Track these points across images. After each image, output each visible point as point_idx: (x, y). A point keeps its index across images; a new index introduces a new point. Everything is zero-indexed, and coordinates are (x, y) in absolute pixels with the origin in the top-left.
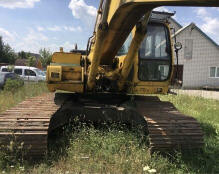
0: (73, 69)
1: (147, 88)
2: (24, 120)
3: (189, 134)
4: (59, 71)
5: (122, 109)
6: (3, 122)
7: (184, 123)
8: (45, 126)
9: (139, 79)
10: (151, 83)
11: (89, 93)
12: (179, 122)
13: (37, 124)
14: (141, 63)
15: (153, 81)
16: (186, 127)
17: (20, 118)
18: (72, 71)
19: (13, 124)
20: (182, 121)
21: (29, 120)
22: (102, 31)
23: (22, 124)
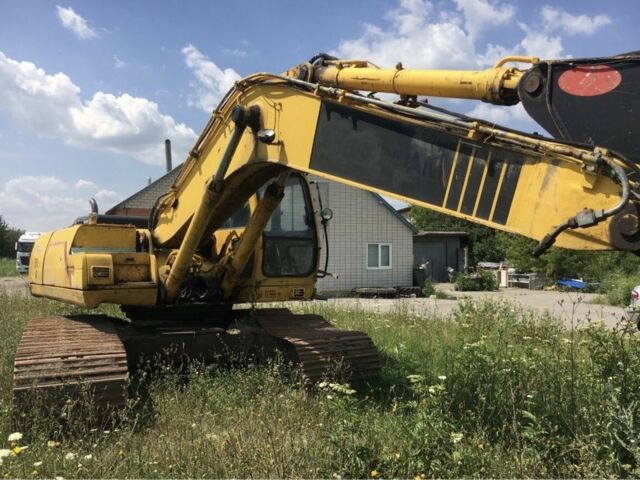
0: (132, 260)
1: (277, 290)
2: (74, 358)
3: (358, 356)
4: (108, 264)
5: (236, 332)
6: (36, 364)
7: (351, 341)
8: (121, 365)
9: (264, 273)
10: (285, 280)
11: (168, 306)
12: (342, 339)
13: (103, 363)
14: (268, 245)
15: (288, 276)
16: (353, 345)
17: (67, 357)
18: (131, 263)
19: (58, 366)
20: (346, 338)
21: (85, 358)
22: (215, 194)
23: (76, 365)
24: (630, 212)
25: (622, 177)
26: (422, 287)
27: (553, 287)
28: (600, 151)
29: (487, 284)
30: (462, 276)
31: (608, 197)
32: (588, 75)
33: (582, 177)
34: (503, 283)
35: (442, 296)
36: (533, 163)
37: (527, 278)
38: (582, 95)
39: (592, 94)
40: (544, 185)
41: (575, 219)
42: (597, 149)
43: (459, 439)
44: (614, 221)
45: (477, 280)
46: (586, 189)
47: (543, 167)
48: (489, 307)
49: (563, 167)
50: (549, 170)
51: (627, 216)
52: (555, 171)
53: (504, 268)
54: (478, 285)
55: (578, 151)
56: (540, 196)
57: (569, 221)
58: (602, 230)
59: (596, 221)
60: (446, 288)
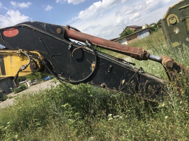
24: (33, 63)
25: (27, 55)
26: (3, 98)
27: (43, 81)
28: (20, 50)
29: (24, 88)
30: (15, 89)
31: (27, 61)
32: (10, 31)
33: (19, 57)
34: (29, 86)
35: (11, 98)
36: (6, 57)
37: (35, 81)
38: (11, 36)
39: (13, 36)
40: (11, 62)
41: (20, 69)
42: (19, 50)
43: (17, 136)
44: (30, 66)
45: (20, 88)
46: (21, 60)
47: (9, 57)
48: (24, 95)
49: (13, 56)
50: (10, 58)
51: (32, 64)
52: (12, 57)
53: (27, 81)
54: (21, 90)
55: (15, 51)
56: (11, 65)
57: (19, 70)
58: (28, 69)
59: (26, 68)
60: (12, 94)
